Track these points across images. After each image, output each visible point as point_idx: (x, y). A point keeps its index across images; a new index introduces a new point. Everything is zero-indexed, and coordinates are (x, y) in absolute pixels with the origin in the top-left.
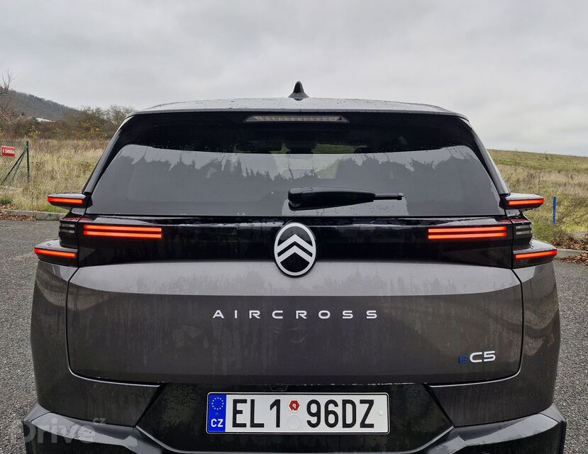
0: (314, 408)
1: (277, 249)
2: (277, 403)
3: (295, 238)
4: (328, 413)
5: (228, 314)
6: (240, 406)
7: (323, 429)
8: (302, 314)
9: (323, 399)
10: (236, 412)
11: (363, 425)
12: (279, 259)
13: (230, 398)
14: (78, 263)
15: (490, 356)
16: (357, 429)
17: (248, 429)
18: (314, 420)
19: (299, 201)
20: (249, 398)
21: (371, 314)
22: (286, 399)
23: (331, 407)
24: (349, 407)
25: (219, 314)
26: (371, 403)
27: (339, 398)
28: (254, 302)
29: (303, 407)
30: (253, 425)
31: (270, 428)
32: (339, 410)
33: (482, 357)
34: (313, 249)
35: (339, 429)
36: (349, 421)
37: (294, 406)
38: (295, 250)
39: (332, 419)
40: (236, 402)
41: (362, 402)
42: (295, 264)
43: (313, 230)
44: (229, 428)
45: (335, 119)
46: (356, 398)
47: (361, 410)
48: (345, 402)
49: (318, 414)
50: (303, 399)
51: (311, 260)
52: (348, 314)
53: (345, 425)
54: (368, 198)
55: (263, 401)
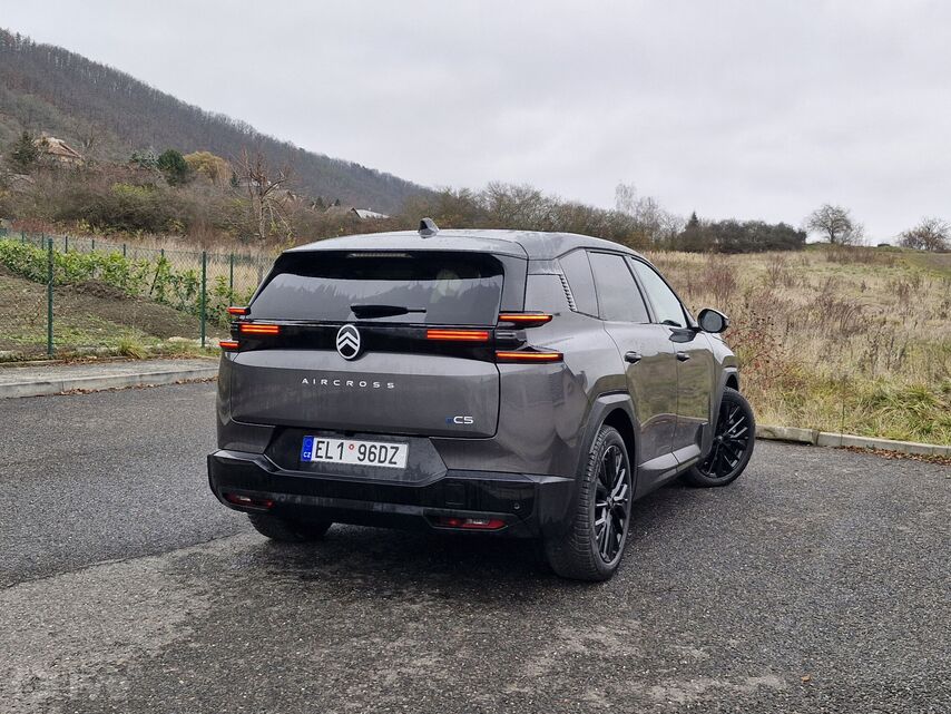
0: (362, 450)
1: (338, 341)
2: (342, 444)
3: (348, 334)
4: (370, 453)
5: (310, 381)
6: (320, 445)
7: (366, 462)
8: (350, 383)
9: (368, 444)
10: (319, 449)
11: (390, 462)
12: (339, 348)
13: (316, 440)
14: (239, 349)
15: (469, 420)
16: (386, 464)
17: (324, 460)
18: (362, 457)
19: (360, 311)
20: (326, 440)
21: (391, 385)
22: (347, 443)
23: (373, 450)
24: (383, 450)
25: (305, 381)
26: (397, 449)
27: (378, 445)
28: (324, 374)
29: (357, 448)
30: (327, 457)
31: (336, 460)
32: (377, 452)
33: (462, 420)
34: (358, 342)
35: (376, 463)
36: (382, 459)
37: (351, 447)
38: (347, 341)
39: (372, 457)
40: (319, 442)
41: (392, 448)
42: (347, 350)
43: (359, 329)
44: (314, 459)
45: (403, 255)
46: (388, 445)
47: (391, 452)
48: (382, 447)
49: (364, 454)
50: (357, 443)
51: (357, 349)
52: (376, 385)
53: (380, 462)
54: (403, 311)
55: (334, 443)
